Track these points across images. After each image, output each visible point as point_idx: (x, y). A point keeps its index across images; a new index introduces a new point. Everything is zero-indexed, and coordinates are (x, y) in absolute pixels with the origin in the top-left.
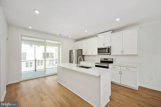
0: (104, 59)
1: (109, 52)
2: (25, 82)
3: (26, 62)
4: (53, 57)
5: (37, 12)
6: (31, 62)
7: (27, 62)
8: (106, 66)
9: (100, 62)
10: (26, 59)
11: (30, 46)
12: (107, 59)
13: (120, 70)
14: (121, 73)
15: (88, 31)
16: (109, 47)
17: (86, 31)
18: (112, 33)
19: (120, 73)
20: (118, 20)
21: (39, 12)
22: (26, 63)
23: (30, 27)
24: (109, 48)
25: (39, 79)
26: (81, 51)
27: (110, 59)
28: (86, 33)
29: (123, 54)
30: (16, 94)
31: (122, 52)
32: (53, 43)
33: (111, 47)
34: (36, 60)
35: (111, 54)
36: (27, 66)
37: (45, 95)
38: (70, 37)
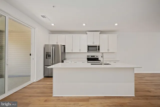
0: (91, 56)
12: (94, 56)
20: (116, 24)
24: (99, 46)
35: (100, 52)
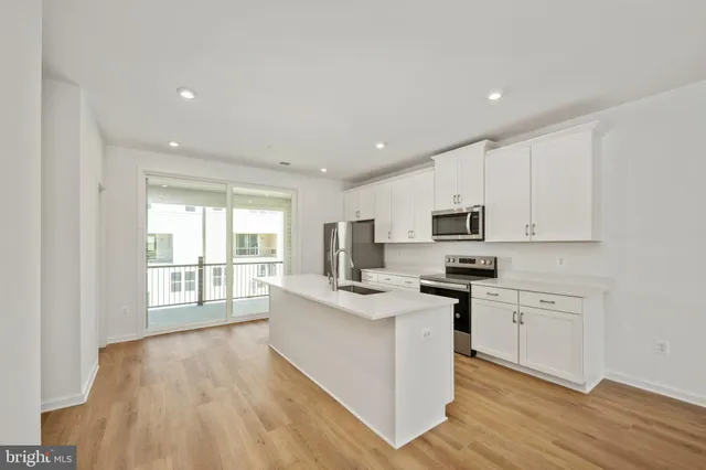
1: (474, 229)
2: (158, 341)
3: (172, 270)
4: (273, 252)
5: (187, 95)
6: (188, 269)
7: (177, 270)
8: (462, 287)
9: (444, 272)
10: (171, 261)
11: (187, 209)
12: (472, 261)
13: (515, 308)
14: (519, 320)
15: (386, 144)
16: (475, 210)
17: (380, 146)
18: (490, 148)
19: (516, 319)
20: (495, 96)
21: (195, 93)
22: (175, 277)
23: (174, 144)
24: (477, 213)
25: (206, 332)
26: (368, 225)
27: (485, 259)
28: (381, 152)
29: (534, 239)
30: (128, 376)
31: (531, 228)
32: (263, 197)
33: (483, 208)
34: (201, 264)
35: (483, 239)
36: (177, 286)
37: (216, 384)
38: (324, 170)
